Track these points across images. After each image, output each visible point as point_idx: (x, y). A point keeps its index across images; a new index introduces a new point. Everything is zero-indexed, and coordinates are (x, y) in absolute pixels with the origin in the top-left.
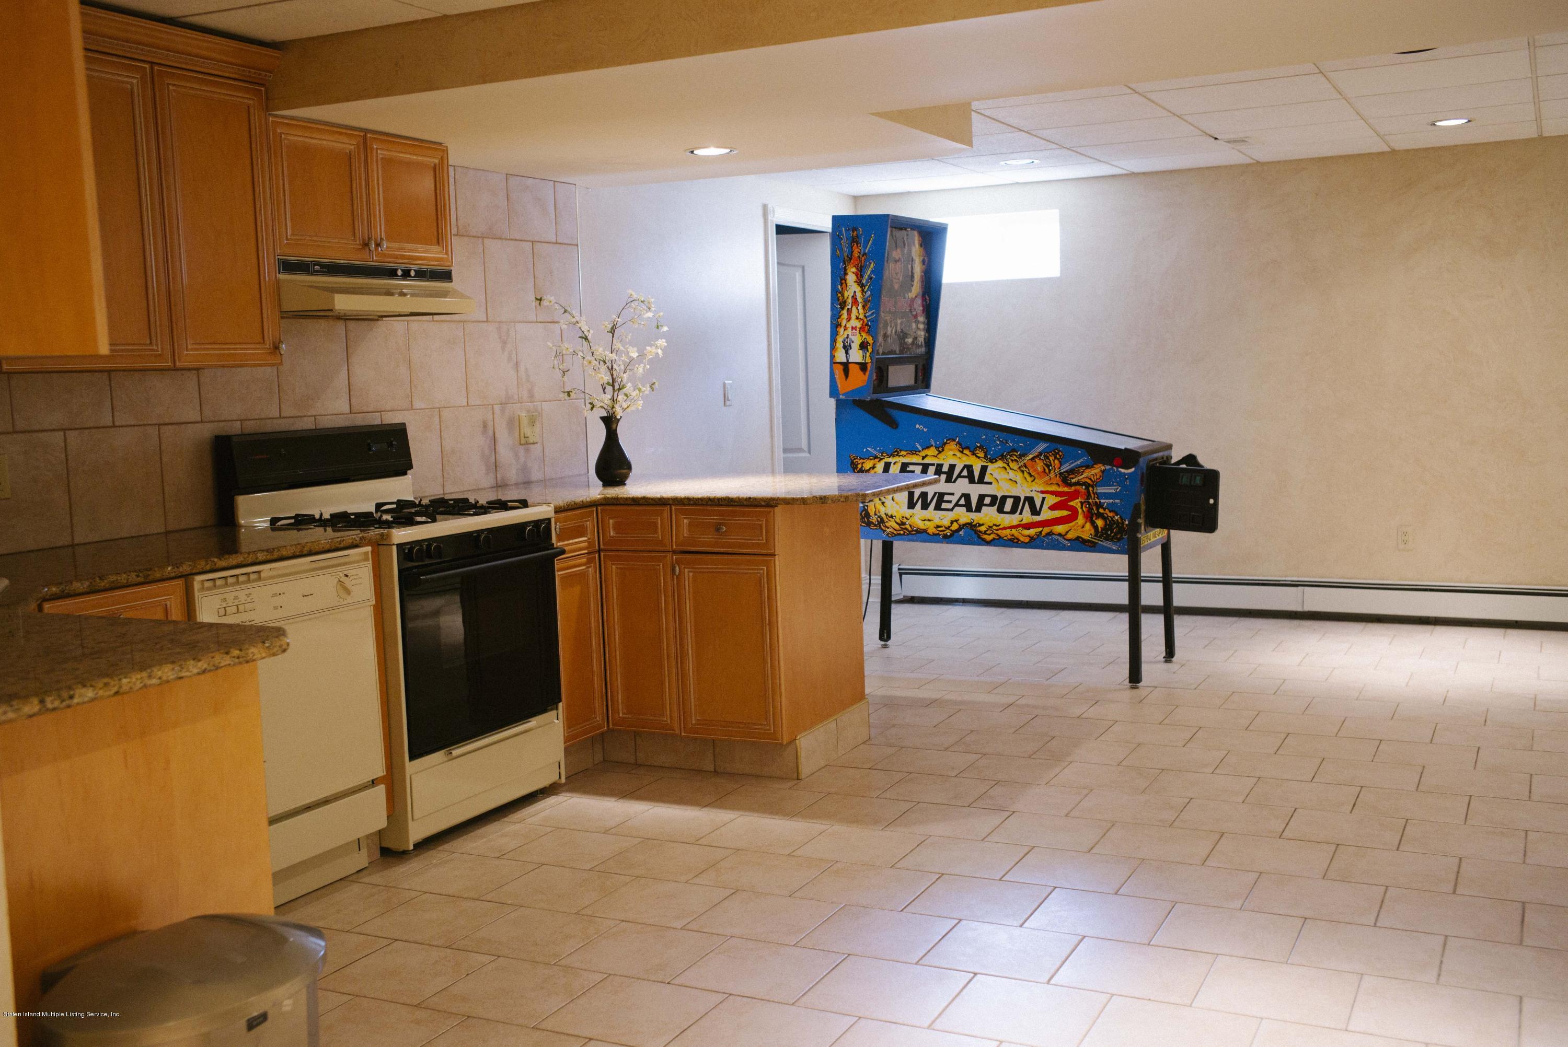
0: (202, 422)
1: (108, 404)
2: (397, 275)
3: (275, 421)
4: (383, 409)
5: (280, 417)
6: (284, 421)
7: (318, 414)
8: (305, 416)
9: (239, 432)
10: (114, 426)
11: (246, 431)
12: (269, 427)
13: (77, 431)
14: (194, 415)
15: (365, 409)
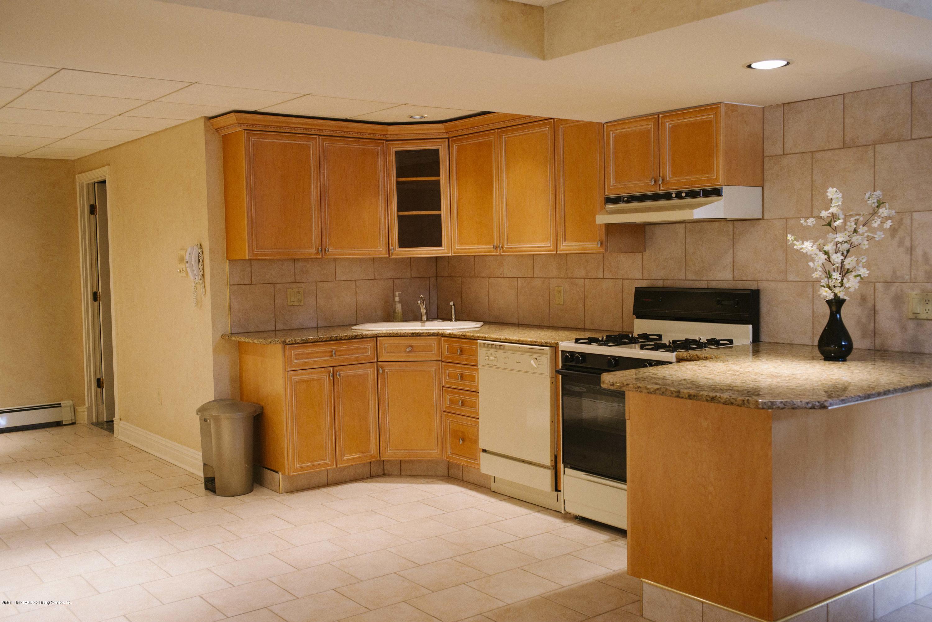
0: (643, 279)
1: (601, 267)
2: (672, 197)
3: (683, 281)
4: (759, 280)
5: (686, 280)
6: (687, 282)
7: (710, 279)
8: (701, 280)
9: (662, 286)
10: (603, 278)
11: (665, 286)
12: (678, 284)
13: (589, 280)
14: (639, 276)
15: (744, 278)
